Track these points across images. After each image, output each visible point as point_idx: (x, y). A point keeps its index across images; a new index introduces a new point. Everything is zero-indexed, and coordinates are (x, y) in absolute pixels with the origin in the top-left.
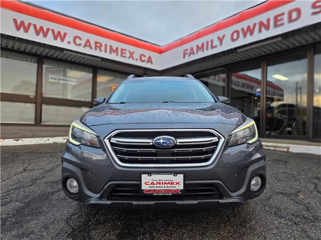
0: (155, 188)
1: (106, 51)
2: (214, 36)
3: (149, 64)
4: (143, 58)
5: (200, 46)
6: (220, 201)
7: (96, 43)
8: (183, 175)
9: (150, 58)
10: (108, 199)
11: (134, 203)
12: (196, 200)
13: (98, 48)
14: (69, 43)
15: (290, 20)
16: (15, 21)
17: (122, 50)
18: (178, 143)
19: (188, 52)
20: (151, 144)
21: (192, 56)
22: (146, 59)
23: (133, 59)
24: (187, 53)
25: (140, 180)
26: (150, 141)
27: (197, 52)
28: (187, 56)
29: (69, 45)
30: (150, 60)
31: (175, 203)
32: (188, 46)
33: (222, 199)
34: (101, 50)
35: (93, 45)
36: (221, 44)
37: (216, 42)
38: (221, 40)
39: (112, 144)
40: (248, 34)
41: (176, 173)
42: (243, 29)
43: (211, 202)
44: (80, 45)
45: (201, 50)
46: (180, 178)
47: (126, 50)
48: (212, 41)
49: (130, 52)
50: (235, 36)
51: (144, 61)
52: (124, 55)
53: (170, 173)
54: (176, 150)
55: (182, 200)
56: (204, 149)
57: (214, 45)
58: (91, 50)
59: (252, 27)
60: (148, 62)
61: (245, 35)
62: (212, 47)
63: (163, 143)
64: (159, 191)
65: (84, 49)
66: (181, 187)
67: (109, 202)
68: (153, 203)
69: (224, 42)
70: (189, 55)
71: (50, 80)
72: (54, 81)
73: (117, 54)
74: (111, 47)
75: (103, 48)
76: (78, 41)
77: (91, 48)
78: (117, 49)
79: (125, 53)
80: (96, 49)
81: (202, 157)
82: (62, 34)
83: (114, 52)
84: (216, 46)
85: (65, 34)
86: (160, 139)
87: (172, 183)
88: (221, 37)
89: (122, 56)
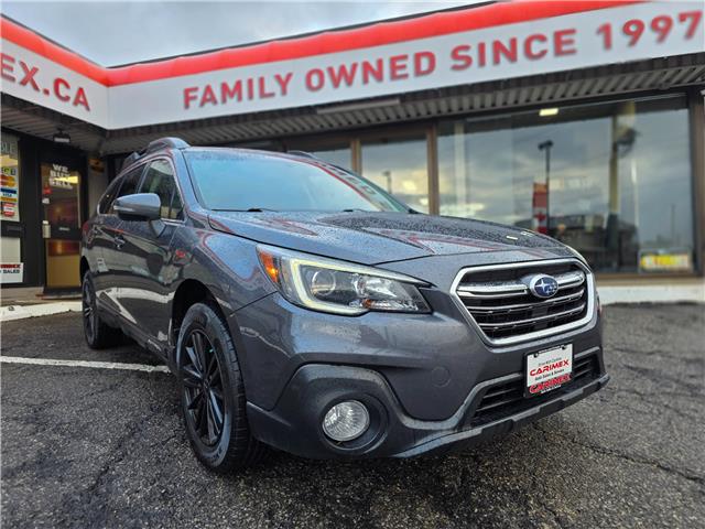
2: (268, 70)
3: (81, 107)
4: (63, 91)
5: (231, 86)
8: (571, 345)
10: (474, 425)
11: (515, 418)
12: (578, 387)
15: (418, 72)
19: (200, 94)
21: (208, 105)
22: (72, 94)
24: (194, 98)
27: (224, 101)
28: (194, 104)
30: (81, 99)
31: (561, 401)
32: (199, 81)
36: (284, 92)
37: (272, 86)
38: (283, 83)
40: (343, 83)
42: (331, 70)
45: (236, 97)
46: (569, 351)
48: (262, 81)
49: (23, 65)
50: (315, 80)
51: (67, 99)
52: (7, 72)
57: (267, 90)
59: (348, 69)
60: (76, 102)
61: (336, 84)
62: (263, 95)
67: (477, 431)
69: (289, 86)
70: (202, 104)
79: (10, 69)
81: (579, 309)
84: (272, 95)
88: (283, 77)
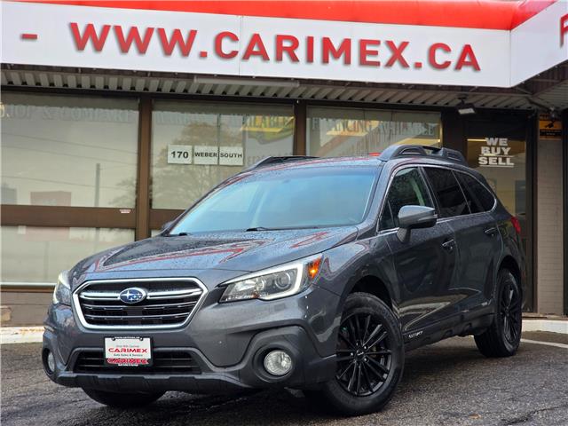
0: (120, 357)
1: (310, 59)
3: (467, 71)
4: (440, 57)
6: (198, 377)
7: (280, 39)
8: (149, 339)
9: (467, 50)
10: (75, 372)
11: (100, 376)
13: (285, 56)
14: (203, 55)
16: (74, 27)
17: (363, 43)
18: (148, 298)
20: (119, 298)
22: (453, 56)
23: (404, 65)
25: (104, 347)
26: (117, 295)
29: (203, 61)
30: (467, 59)
33: (200, 374)
34: (294, 59)
35: (270, 49)
39: (82, 301)
41: (142, 337)
43: (186, 378)
44: (234, 54)
46: (147, 343)
47: (377, 43)
49: (390, 44)
51: (445, 66)
52: (369, 59)
53: (135, 336)
54: (145, 307)
55: (152, 373)
56: (179, 305)
58: (266, 64)
60: (460, 65)
63: (130, 297)
64: (124, 360)
65: (245, 63)
66: (148, 356)
67: (75, 375)
68: (119, 376)
71: (171, 159)
72: (182, 160)
73: (347, 61)
74: (327, 43)
75: (301, 52)
76: (227, 46)
77: (266, 58)
78: (346, 44)
79: (375, 53)
80: (279, 58)
81: (176, 315)
82: (185, 36)
83: (336, 56)
85: (193, 34)
86: (126, 292)
87: (138, 351)
89: (363, 62)
